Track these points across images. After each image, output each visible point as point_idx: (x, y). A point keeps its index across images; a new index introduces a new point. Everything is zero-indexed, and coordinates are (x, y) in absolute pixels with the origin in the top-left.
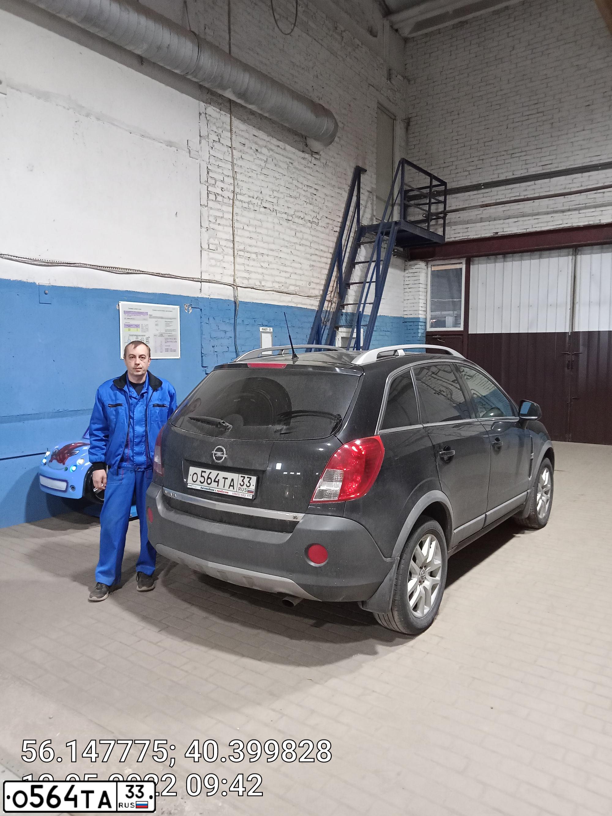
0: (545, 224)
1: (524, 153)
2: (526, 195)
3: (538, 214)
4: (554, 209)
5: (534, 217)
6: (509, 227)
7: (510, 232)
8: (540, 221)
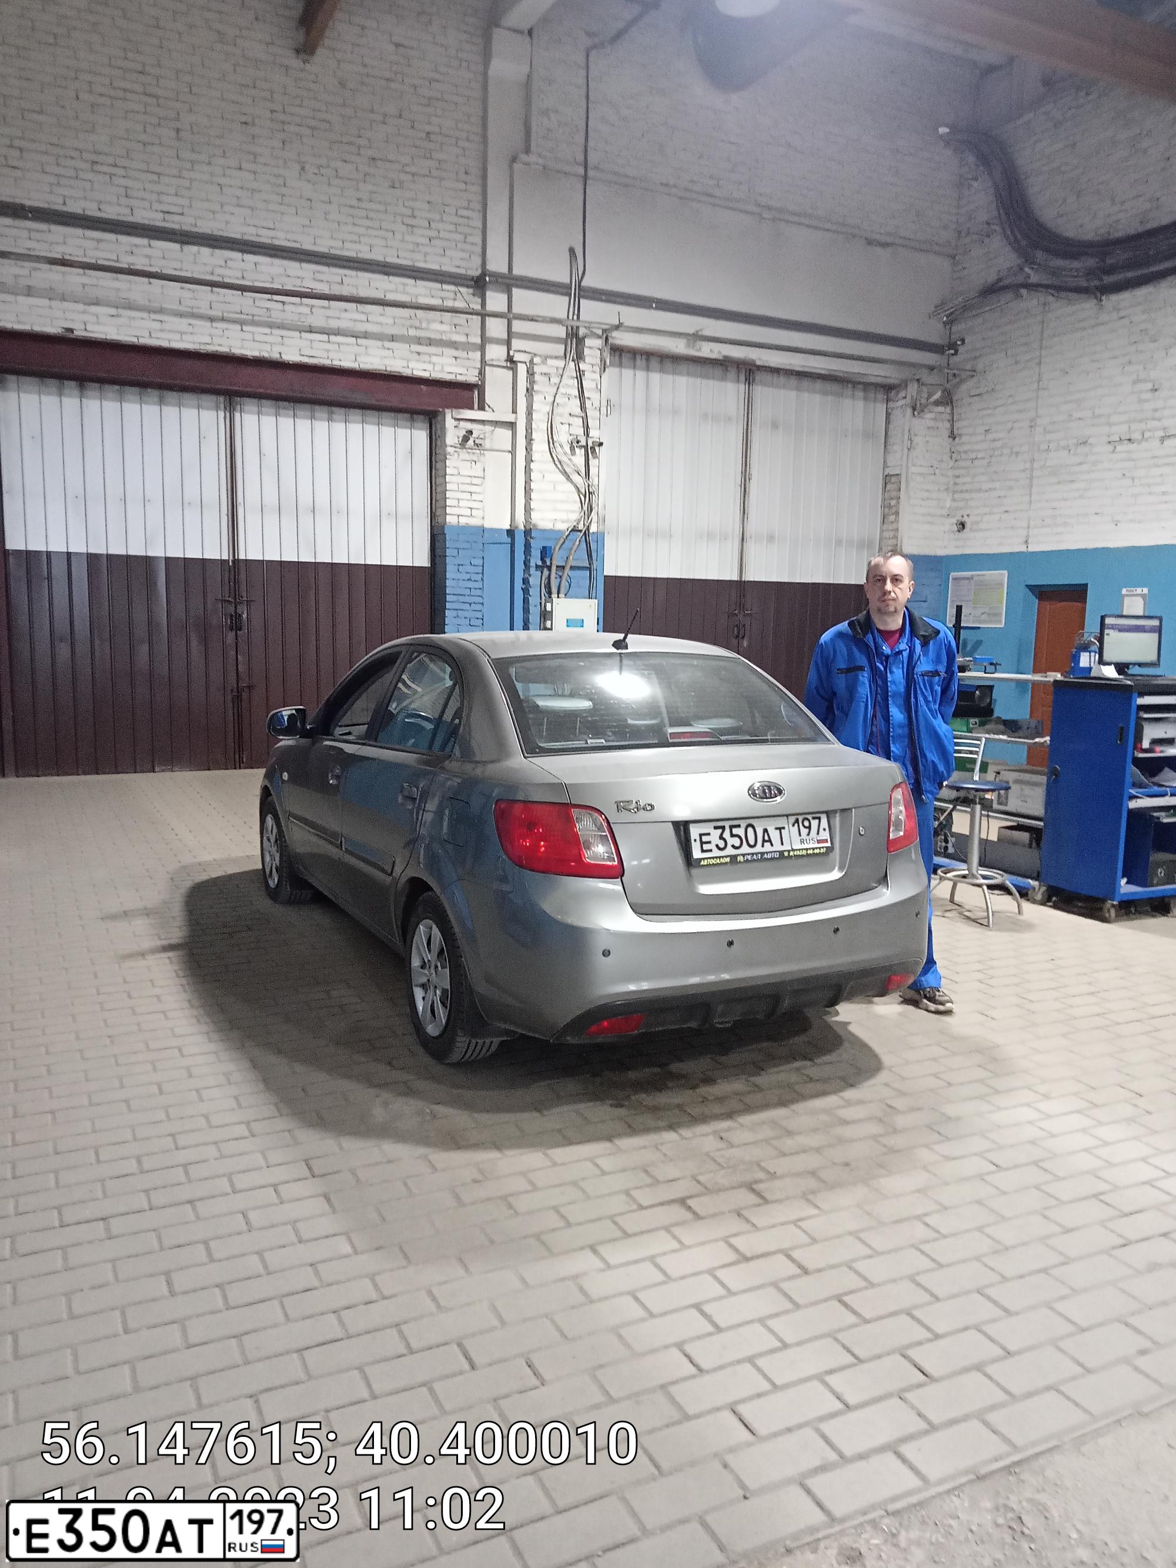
0: (178, 337)
1: (120, 172)
2: (133, 264)
3: (161, 311)
4: (195, 311)
5: (153, 316)
6: (98, 323)
7: (103, 336)
8: (165, 326)
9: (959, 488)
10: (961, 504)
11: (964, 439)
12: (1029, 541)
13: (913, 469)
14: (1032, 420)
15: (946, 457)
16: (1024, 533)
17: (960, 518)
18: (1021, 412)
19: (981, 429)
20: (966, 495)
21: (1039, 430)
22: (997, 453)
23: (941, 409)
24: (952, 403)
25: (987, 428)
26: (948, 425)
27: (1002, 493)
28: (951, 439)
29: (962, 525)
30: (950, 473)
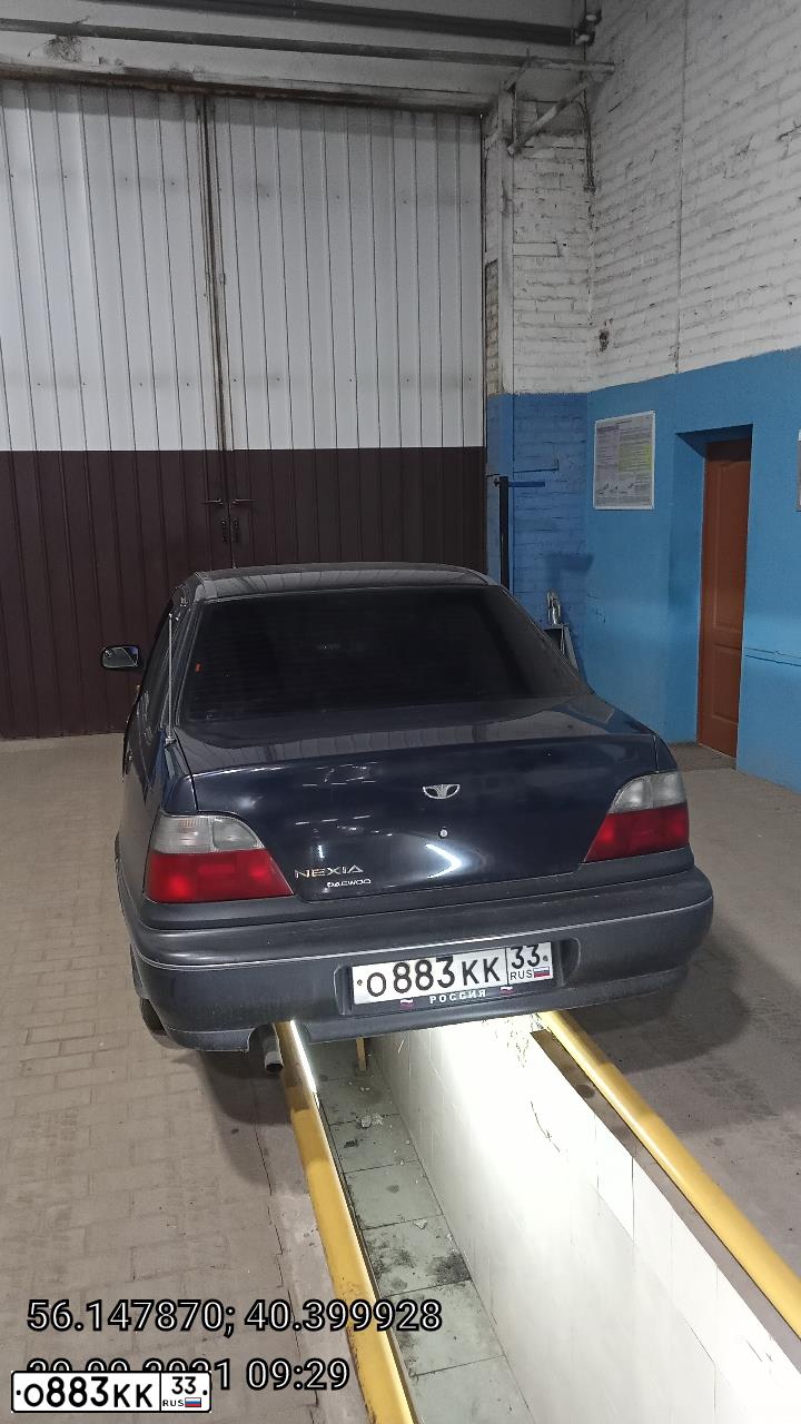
9: (603, 275)
10: (602, 303)
11: (605, 188)
12: (681, 353)
13: (518, 249)
14: (678, 129)
15: (581, 225)
16: (671, 339)
17: (603, 328)
18: (664, 118)
19: (620, 168)
20: (608, 287)
21: (686, 143)
22: (640, 202)
23: (565, 141)
24: (588, 129)
25: (628, 161)
26: (581, 169)
27: (646, 273)
28: (588, 195)
29: (604, 336)
30: (591, 251)
